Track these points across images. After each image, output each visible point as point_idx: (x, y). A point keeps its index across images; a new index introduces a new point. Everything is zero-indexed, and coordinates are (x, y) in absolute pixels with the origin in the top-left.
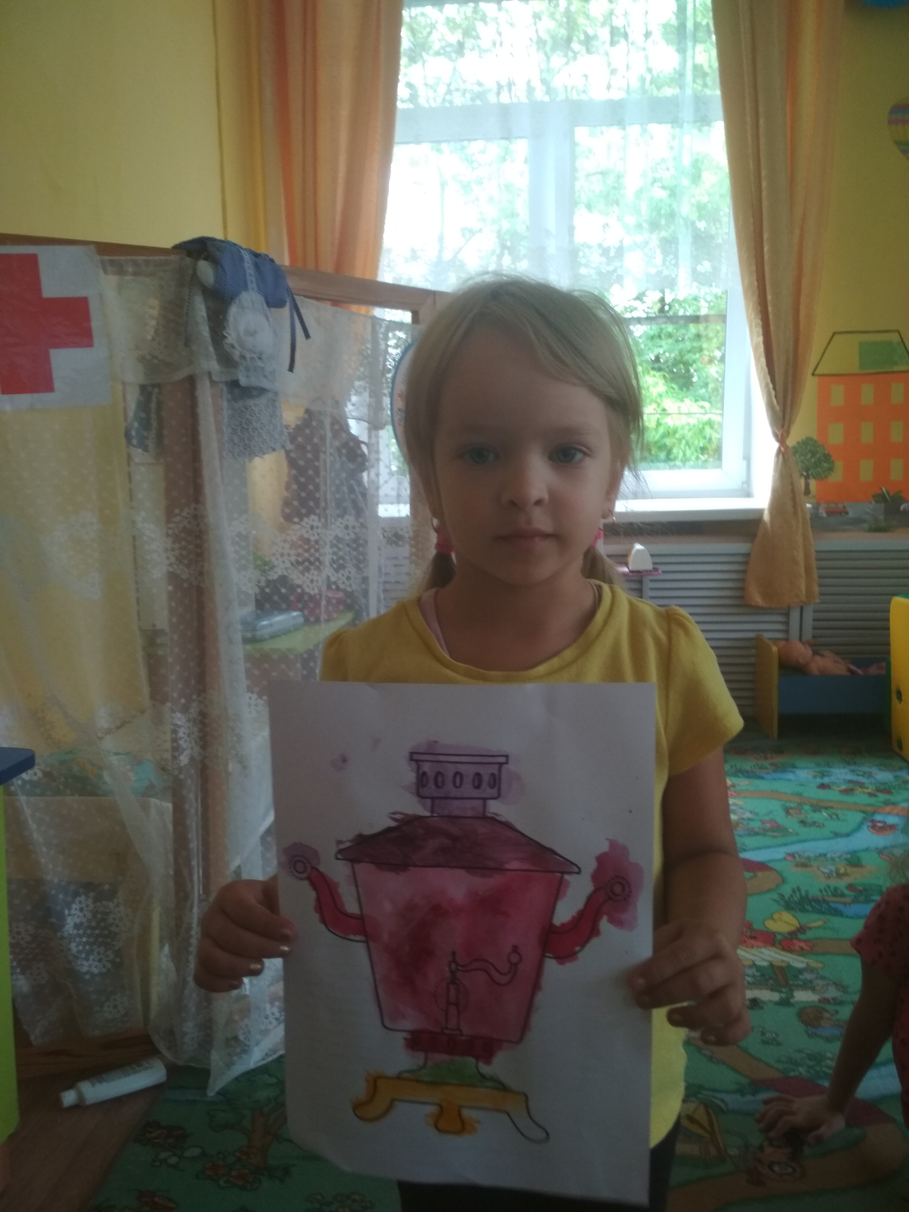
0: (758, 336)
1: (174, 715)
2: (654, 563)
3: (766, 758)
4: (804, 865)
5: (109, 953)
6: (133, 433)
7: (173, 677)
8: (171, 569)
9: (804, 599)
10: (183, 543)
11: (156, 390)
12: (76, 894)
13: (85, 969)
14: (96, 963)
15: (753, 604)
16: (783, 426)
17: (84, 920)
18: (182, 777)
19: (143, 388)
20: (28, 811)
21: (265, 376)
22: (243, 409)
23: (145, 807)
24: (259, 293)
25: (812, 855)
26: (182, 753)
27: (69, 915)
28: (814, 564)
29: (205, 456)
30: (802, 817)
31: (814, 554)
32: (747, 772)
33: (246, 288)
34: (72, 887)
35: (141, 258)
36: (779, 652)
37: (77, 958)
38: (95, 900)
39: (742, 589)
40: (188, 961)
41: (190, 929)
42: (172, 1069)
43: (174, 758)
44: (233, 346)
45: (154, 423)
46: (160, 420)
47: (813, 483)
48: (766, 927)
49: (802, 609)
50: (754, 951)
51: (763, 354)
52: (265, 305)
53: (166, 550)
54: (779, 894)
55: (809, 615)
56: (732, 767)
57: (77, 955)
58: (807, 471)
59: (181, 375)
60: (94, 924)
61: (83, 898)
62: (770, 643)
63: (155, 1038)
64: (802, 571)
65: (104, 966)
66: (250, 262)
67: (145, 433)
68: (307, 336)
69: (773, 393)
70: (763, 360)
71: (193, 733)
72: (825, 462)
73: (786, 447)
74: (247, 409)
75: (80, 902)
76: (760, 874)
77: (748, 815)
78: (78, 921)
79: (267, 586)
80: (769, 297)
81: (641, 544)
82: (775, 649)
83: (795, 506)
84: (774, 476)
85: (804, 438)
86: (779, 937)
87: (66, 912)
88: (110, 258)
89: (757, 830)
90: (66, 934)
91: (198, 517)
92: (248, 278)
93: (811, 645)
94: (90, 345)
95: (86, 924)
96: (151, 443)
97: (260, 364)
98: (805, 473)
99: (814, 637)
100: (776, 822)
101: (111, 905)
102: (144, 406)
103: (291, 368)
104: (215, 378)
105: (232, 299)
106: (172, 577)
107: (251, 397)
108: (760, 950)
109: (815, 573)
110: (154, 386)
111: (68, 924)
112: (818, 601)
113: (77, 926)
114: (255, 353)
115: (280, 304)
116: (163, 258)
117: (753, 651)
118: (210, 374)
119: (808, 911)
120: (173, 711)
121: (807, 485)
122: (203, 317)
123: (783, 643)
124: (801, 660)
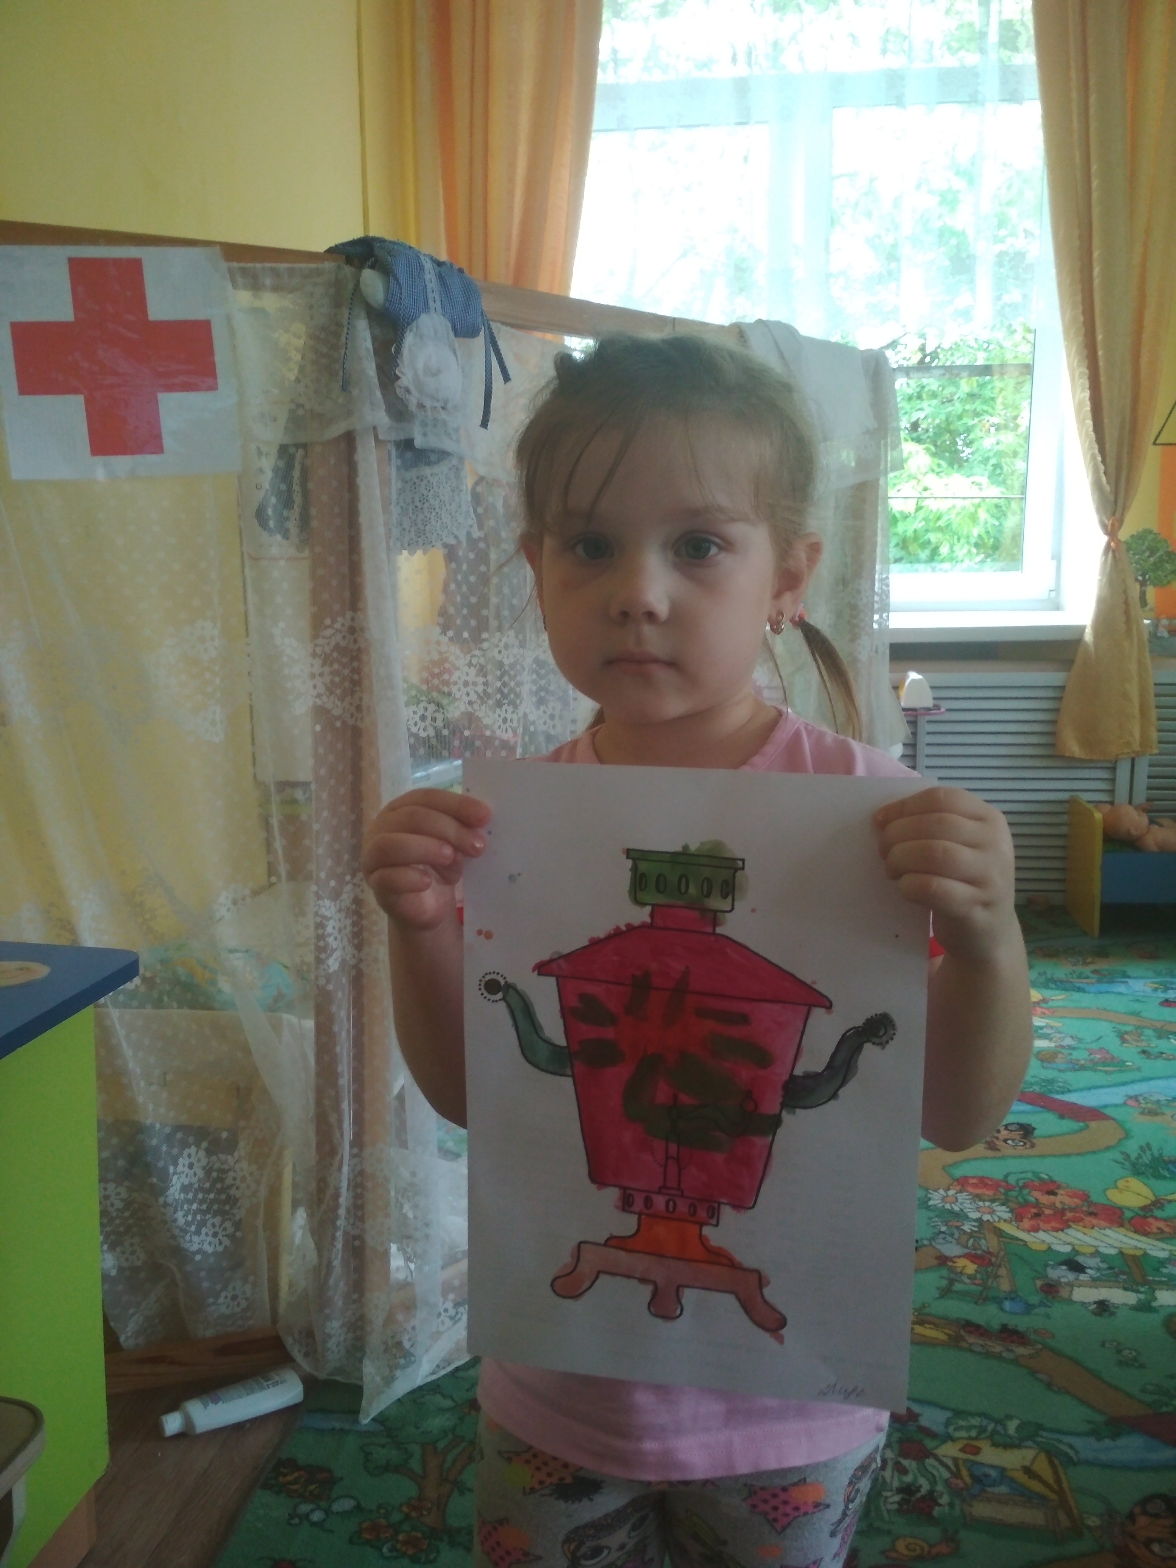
0: (1083, 390)
1: (321, 902)
2: (934, 699)
3: (1085, 964)
4: (1152, 1113)
5: (228, 1224)
6: (270, 512)
7: (321, 851)
8: (319, 702)
9: (1137, 748)
10: (336, 666)
11: (300, 453)
12: (184, 1145)
13: (195, 1247)
14: (209, 1239)
15: (1067, 754)
16: (1114, 514)
17: (195, 1180)
18: (330, 987)
19: (283, 450)
20: (121, 1032)
21: (448, 435)
22: (415, 480)
23: (277, 1027)
24: (444, 316)
25: (1162, 1098)
26: (331, 955)
27: (175, 1173)
28: (1152, 701)
29: (366, 543)
30: (1143, 1045)
31: (1152, 690)
32: (1061, 982)
33: (426, 308)
34: (179, 1135)
35: (282, 266)
36: (1105, 820)
37: (185, 1232)
38: (209, 1152)
39: (1052, 734)
40: (334, 1238)
41: (337, 1195)
42: (310, 1384)
43: (319, 961)
44: (408, 391)
45: (298, 499)
46: (306, 493)
47: (1151, 592)
48: (1109, 1200)
49: (1133, 760)
50: (1095, 1233)
51: (1089, 415)
52: (452, 334)
53: (313, 676)
54: (1122, 1153)
55: (1143, 769)
56: (1040, 974)
57: (184, 1227)
58: (1143, 575)
59: (337, 430)
60: (207, 1185)
61: (193, 1150)
62: (1091, 806)
63: (288, 1341)
64: (1137, 711)
65: (220, 1243)
66: (432, 271)
67: (285, 513)
68: (507, 378)
69: (1102, 468)
70: (1089, 422)
71: (345, 927)
72: (1167, 562)
73: (1118, 542)
74: (421, 480)
75: (189, 1156)
76: (1093, 1125)
77: (1068, 1041)
78: (186, 1182)
79: (445, 727)
80: (1100, 337)
81: (918, 672)
82: (1098, 816)
83: (1128, 621)
84: (1100, 580)
85: (1140, 530)
86: (1128, 1214)
87: (171, 1169)
88: (242, 265)
89: (1082, 1062)
90: (170, 1200)
91: (354, 631)
92: (430, 296)
93: (1146, 811)
94: (213, 388)
95: (196, 1186)
96: (292, 526)
97: (443, 415)
98: (1140, 578)
99: (1148, 800)
100: (1108, 1052)
101: (230, 1160)
102: (284, 474)
103: (484, 424)
104: (381, 437)
105: (408, 324)
106: (320, 712)
107: (429, 463)
108: (1103, 1231)
109: (1154, 714)
110: (297, 446)
111: (172, 1186)
112: (1156, 751)
113: (185, 1189)
114: (438, 401)
115: (472, 333)
116: (313, 266)
117: (1065, 818)
118: (375, 428)
119: (1165, 1178)
120: (319, 897)
121: (1143, 595)
122: (367, 349)
123: (1109, 807)
124: (1133, 832)
